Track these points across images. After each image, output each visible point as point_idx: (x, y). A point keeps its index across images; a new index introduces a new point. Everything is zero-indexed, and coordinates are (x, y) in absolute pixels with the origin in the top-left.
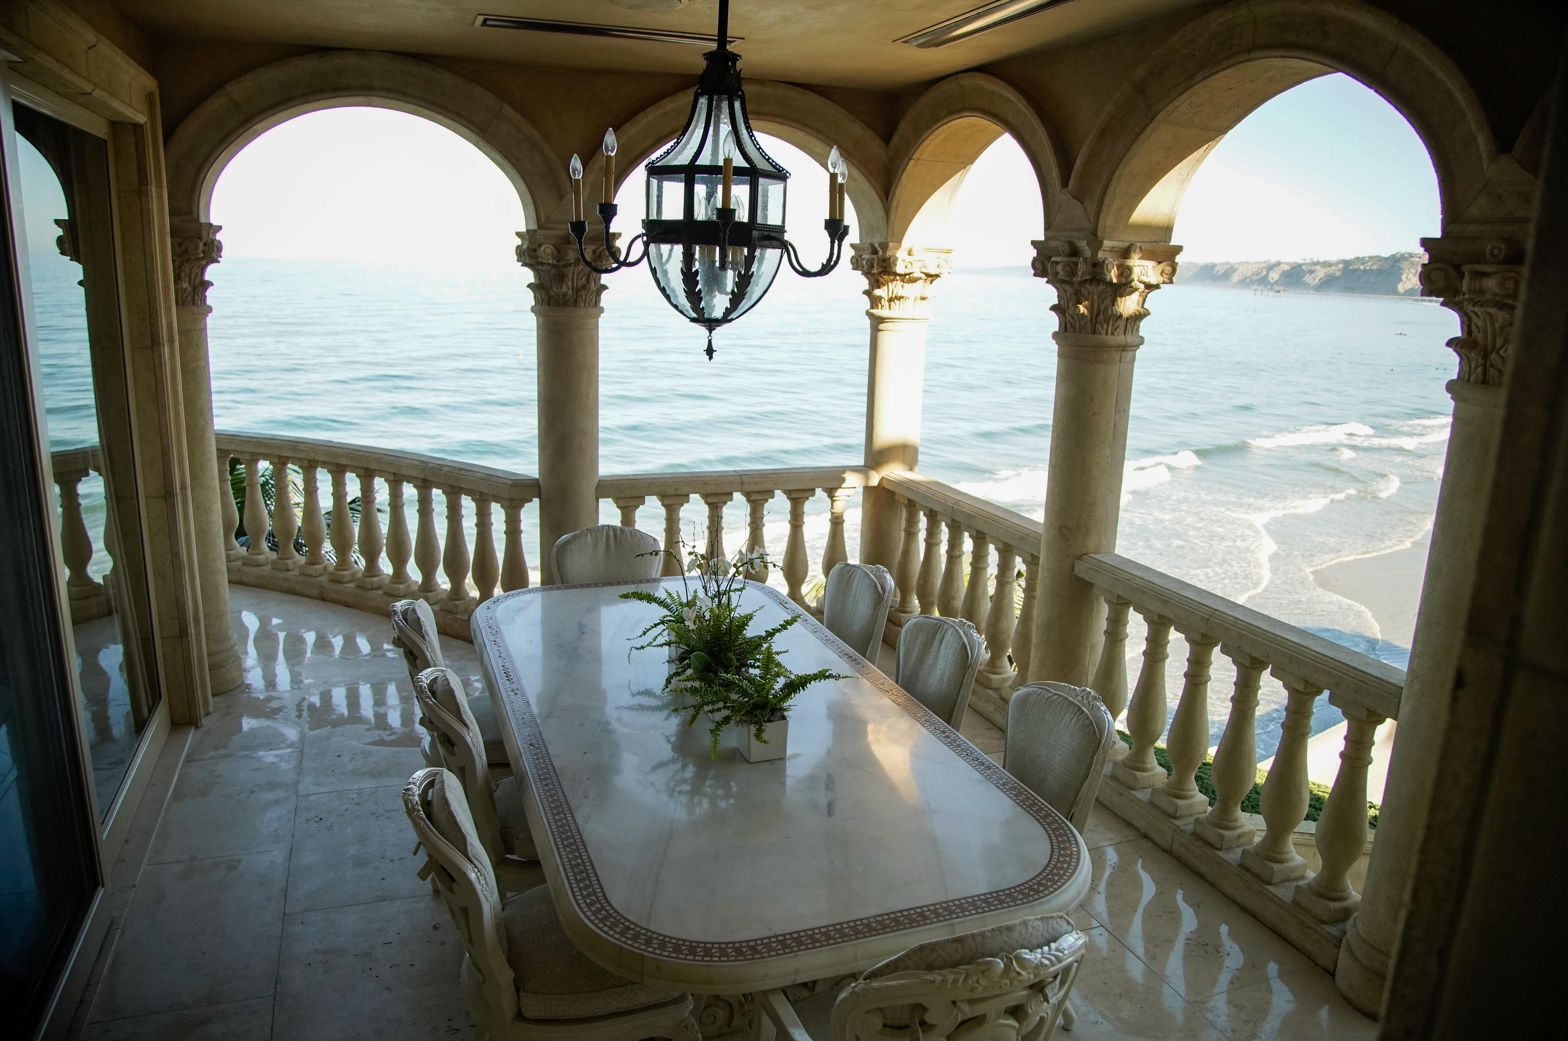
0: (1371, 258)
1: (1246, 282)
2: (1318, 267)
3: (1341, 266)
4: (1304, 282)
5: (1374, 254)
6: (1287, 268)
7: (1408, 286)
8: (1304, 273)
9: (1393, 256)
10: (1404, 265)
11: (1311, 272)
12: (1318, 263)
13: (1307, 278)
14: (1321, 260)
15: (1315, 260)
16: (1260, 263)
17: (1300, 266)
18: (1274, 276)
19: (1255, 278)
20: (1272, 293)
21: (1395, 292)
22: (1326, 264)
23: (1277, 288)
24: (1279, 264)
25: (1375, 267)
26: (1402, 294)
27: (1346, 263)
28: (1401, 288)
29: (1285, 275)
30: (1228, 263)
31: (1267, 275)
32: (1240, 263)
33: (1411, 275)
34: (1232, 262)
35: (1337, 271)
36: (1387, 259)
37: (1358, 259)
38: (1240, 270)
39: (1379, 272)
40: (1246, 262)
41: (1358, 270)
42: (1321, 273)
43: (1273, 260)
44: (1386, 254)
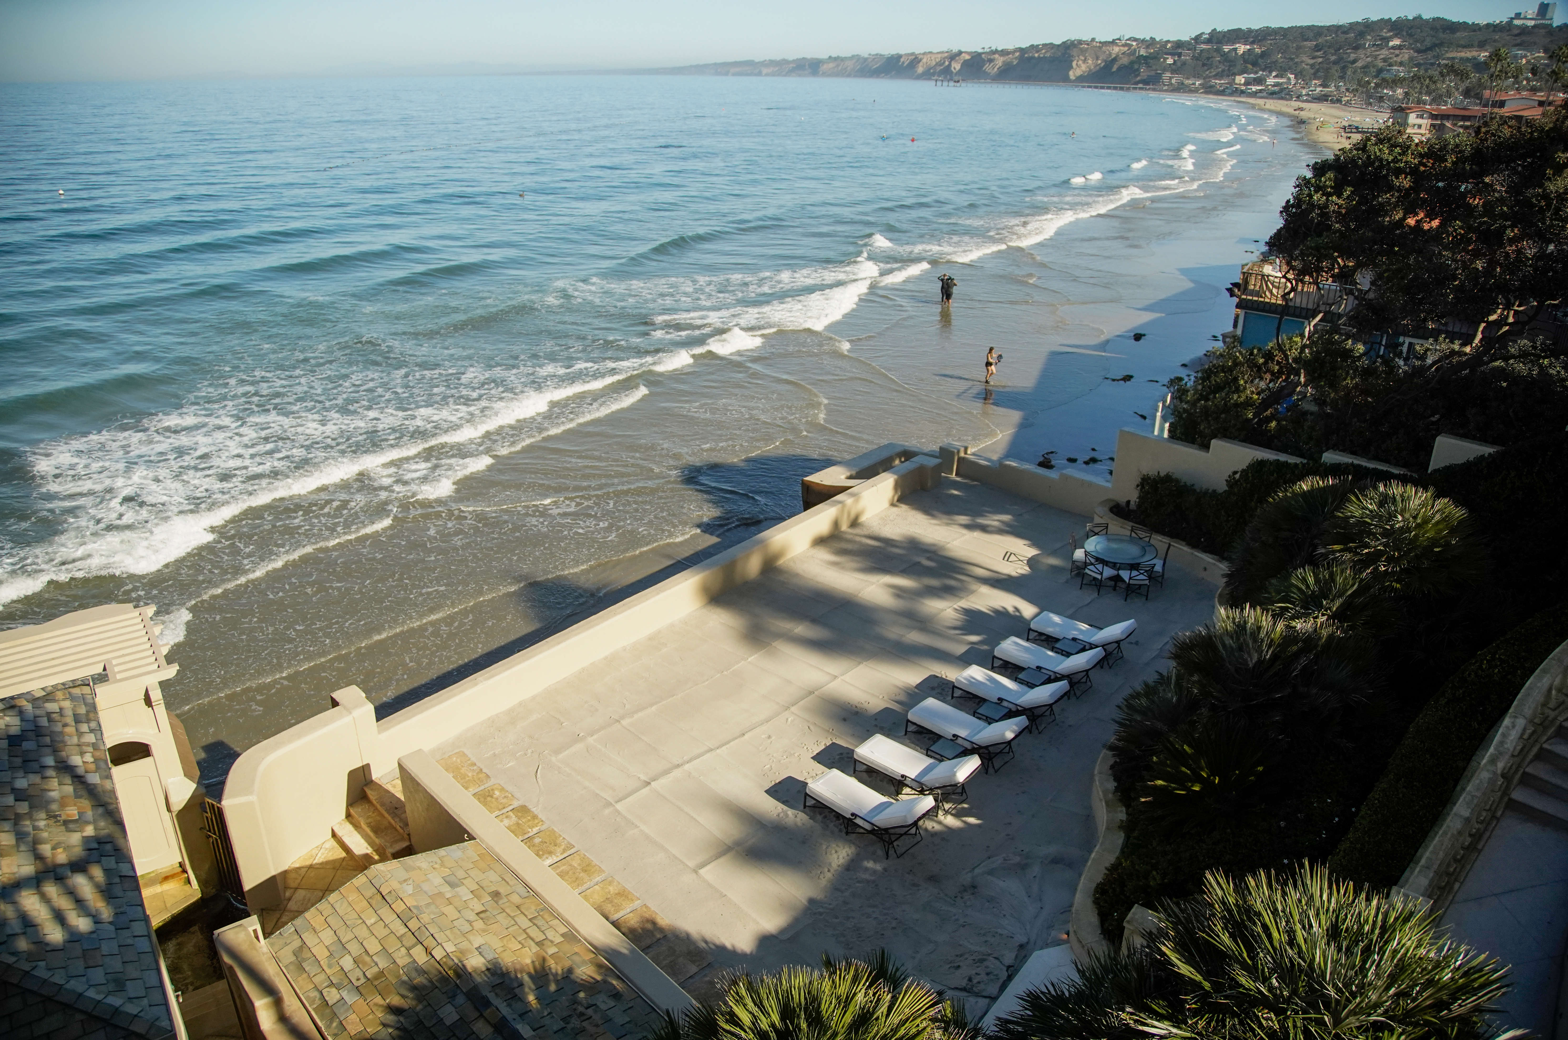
0: (1044, 45)
1: (928, 75)
2: (996, 56)
3: (1017, 54)
4: (985, 72)
5: (1048, 42)
6: (967, 57)
7: (1079, 72)
8: (983, 62)
9: (1064, 43)
10: (1074, 52)
11: (991, 61)
12: (996, 52)
13: (987, 67)
14: (999, 49)
15: (994, 48)
16: (942, 52)
17: (980, 54)
18: (956, 66)
19: (939, 69)
20: (952, 84)
21: (1066, 79)
22: (1004, 53)
23: (956, 78)
24: (960, 53)
25: (1048, 55)
26: (1074, 81)
27: (1021, 50)
28: (1072, 75)
29: (966, 64)
30: (913, 54)
31: (950, 65)
32: (924, 54)
33: (1080, 62)
34: (917, 52)
35: (1014, 59)
36: (1058, 46)
37: (1032, 46)
38: (924, 60)
39: (1052, 60)
40: (930, 53)
41: (1033, 58)
42: (1000, 61)
43: (955, 50)
44: (1058, 42)
